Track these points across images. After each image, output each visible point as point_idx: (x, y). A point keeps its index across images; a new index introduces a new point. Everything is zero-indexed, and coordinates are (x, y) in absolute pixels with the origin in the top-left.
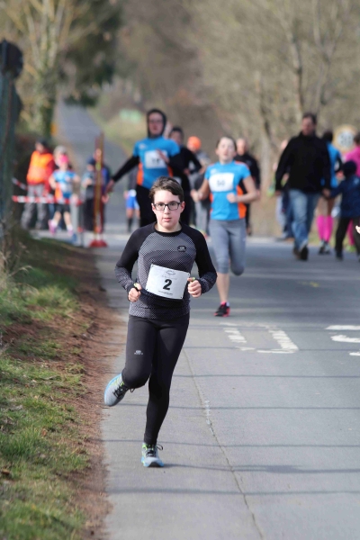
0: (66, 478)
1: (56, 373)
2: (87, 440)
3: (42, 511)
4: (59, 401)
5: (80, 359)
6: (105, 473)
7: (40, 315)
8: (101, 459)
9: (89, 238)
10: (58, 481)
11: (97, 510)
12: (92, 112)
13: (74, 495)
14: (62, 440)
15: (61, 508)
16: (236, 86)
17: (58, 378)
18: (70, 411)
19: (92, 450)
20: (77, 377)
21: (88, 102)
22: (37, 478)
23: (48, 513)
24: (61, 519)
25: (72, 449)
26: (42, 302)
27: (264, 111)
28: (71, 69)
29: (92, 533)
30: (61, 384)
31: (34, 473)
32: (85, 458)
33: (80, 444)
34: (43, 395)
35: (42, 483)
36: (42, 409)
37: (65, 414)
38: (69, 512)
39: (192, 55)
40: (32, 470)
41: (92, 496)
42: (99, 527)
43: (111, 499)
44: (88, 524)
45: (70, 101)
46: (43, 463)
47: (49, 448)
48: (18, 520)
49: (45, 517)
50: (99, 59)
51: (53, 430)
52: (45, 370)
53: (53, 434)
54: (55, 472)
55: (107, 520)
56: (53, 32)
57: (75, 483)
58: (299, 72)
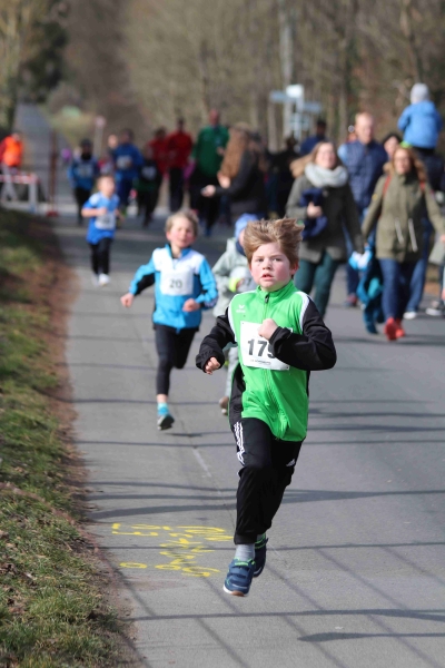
0: (42, 392)
1: (29, 313)
2: (57, 365)
3: (28, 416)
4: (33, 335)
5: (46, 303)
6: (71, 389)
7: (15, 270)
8: (67, 379)
9: (45, 208)
10: (37, 395)
11: (67, 416)
12: (42, 109)
13: (50, 406)
14: (38, 364)
15: (41, 415)
16: (156, 92)
17: (31, 318)
18: (42, 342)
19: (60, 372)
20: (45, 318)
21: (41, 100)
22: (21, 392)
23: (32, 418)
24: (43, 422)
25: (44, 371)
26: (16, 261)
27: (178, 111)
28: (28, 77)
29: (65, 433)
30: (34, 322)
31: (20, 389)
32: (55, 378)
33: (50, 368)
34: (21, 331)
35: (26, 396)
36: (21, 341)
37: (39, 345)
38: (46, 418)
39: (121, 67)
40: (17, 386)
41: (62, 406)
42: (69, 429)
43: (77, 408)
44: (61, 426)
45: (27, 101)
46: (26, 381)
47: (27, 370)
48: (12, 423)
49: (31, 421)
50: (50, 68)
51: (30, 357)
52: (21, 311)
53: (30, 360)
54: (34, 388)
55: (75, 424)
56: (17, 48)
57: (49, 396)
58: (206, 81)
